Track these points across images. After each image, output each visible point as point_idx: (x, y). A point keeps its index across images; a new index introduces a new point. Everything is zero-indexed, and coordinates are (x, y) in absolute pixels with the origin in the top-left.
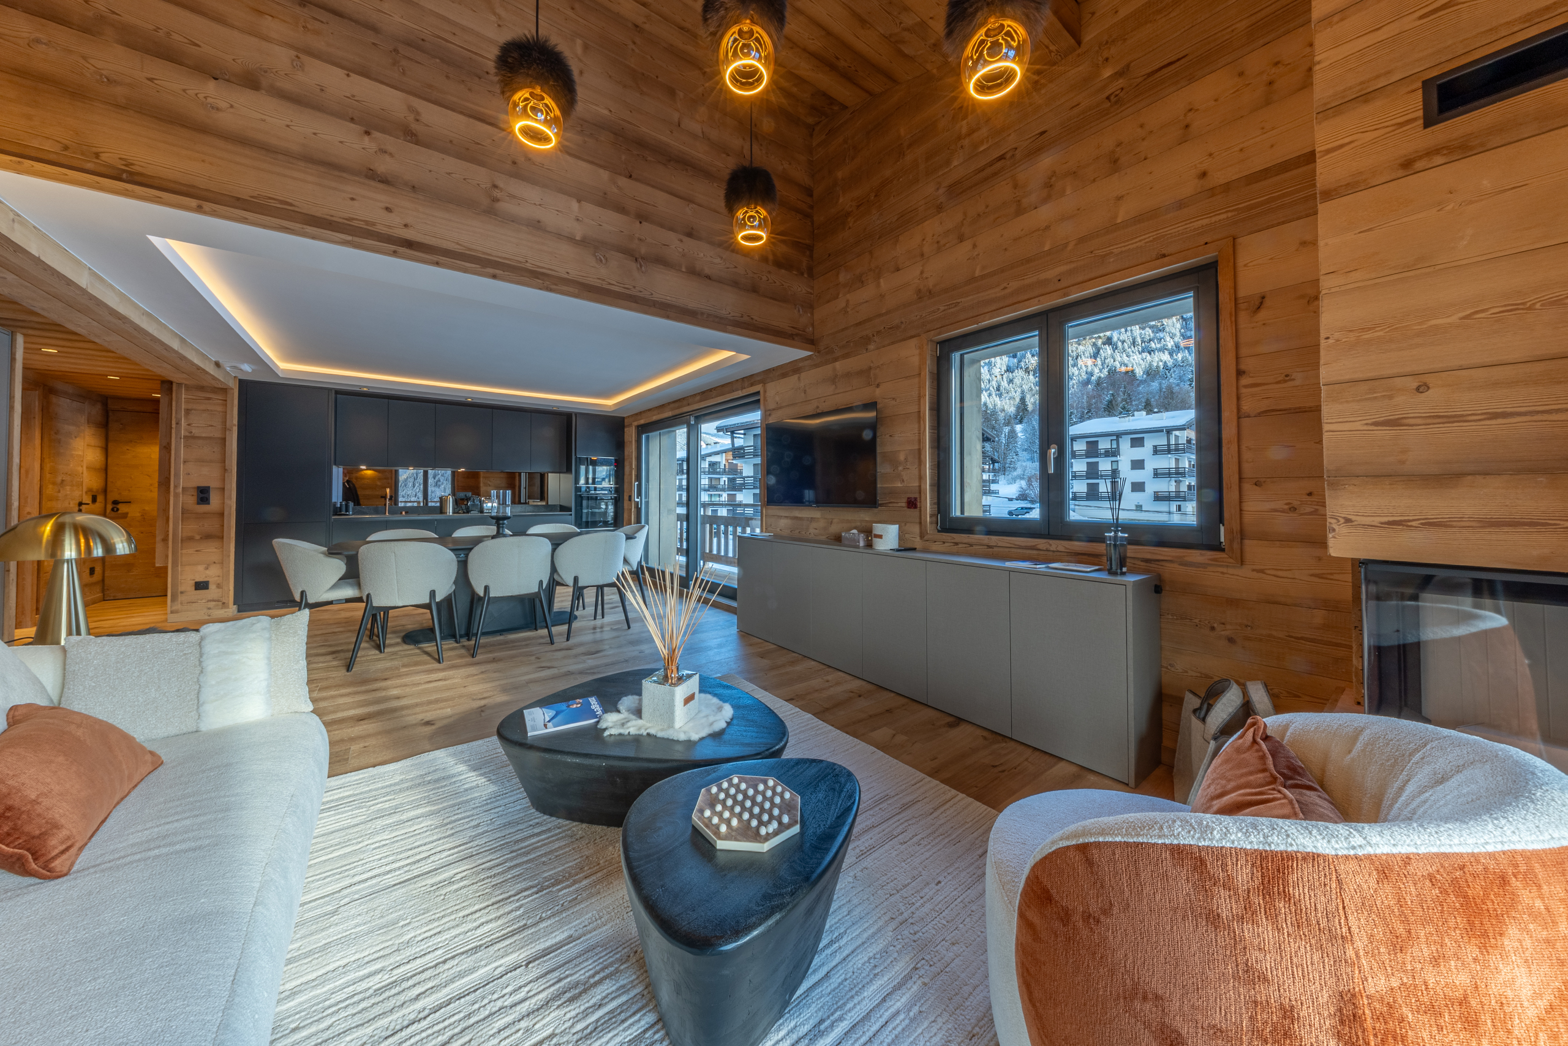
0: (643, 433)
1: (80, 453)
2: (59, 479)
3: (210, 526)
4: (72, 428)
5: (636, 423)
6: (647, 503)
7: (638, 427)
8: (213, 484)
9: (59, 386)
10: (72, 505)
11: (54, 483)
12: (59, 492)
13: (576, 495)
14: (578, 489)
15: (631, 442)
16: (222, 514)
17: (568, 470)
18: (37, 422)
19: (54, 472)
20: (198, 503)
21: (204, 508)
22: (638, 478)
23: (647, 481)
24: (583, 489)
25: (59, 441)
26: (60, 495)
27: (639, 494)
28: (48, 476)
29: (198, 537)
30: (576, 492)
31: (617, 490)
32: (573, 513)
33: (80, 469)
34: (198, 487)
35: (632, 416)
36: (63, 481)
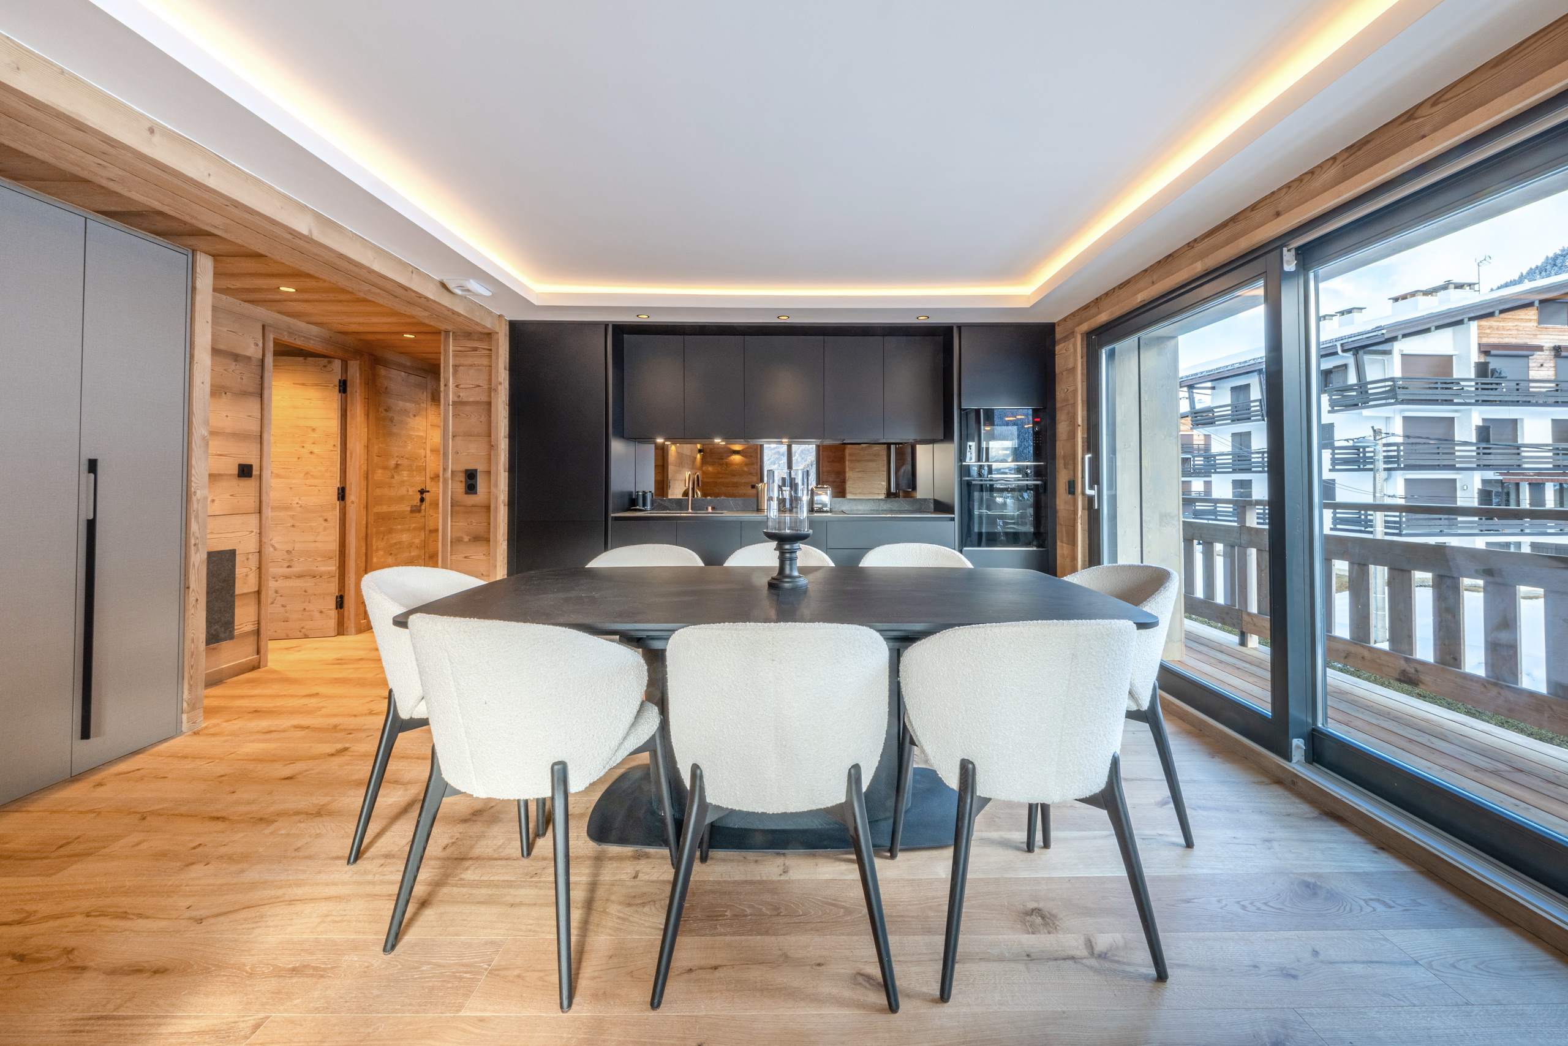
0: (1101, 346)
1: (421, 434)
2: (392, 463)
3: (475, 523)
4: (408, 405)
5: (1085, 327)
6: (1113, 499)
7: (1088, 335)
8: (480, 467)
9: (391, 356)
10: (411, 493)
11: (385, 468)
12: (393, 477)
13: (961, 480)
14: (964, 470)
15: (1073, 370)
16: (488, 508)
17: (948, 437)
18: (358, 397)
19: (384, 455)
20: (466, 493)
21: (471, 499)
22: (1092, 444)
23: (1113, 451)
24: (974, 471)
25: (392, 420)
26: (394, 481)
27: (1095, 480)
28: (376, 459)
29: (466, 539)
30: (961, 476)
31: (1038, 473)
32: (956, 515)
33: (422, 452)
34: (466, 471)
35: (1073, 314)
36: (397, 465)
